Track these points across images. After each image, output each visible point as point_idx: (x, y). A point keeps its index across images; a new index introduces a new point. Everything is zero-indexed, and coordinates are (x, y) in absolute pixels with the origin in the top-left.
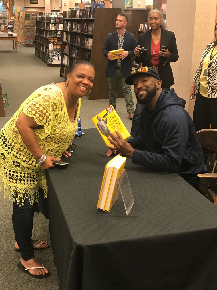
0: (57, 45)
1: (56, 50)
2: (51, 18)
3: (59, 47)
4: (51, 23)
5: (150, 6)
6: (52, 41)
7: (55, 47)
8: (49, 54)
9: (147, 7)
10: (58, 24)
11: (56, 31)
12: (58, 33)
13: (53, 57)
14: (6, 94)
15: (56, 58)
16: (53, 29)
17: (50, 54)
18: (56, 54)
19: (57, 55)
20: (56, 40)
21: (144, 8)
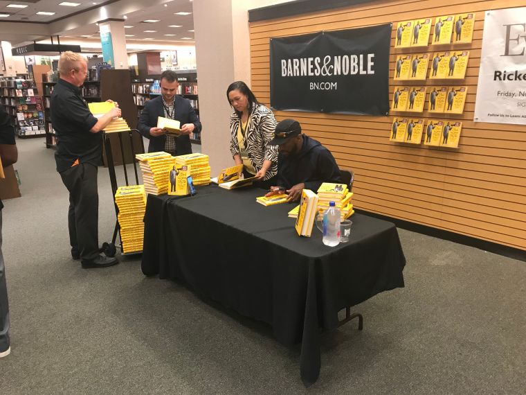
0: (28, 113)
1: (27, 119)
2: (15, 82)
3: (30, 116)
4: (16, 88)
5: (134, 67)
6: (21, 109)
7: (26, 116)
8: (18, 124)
9: (130, 67)
10: (27, 89)
11: (25, 97)
12: (28, 100)
13: (25, 128)
14: (16, 171)
15: (29, 128)
16: (21, 95)
17: (21, 124)
18: (29, 123)
19: (30, 125)
20: (26, 108)
21: (127, 68)
